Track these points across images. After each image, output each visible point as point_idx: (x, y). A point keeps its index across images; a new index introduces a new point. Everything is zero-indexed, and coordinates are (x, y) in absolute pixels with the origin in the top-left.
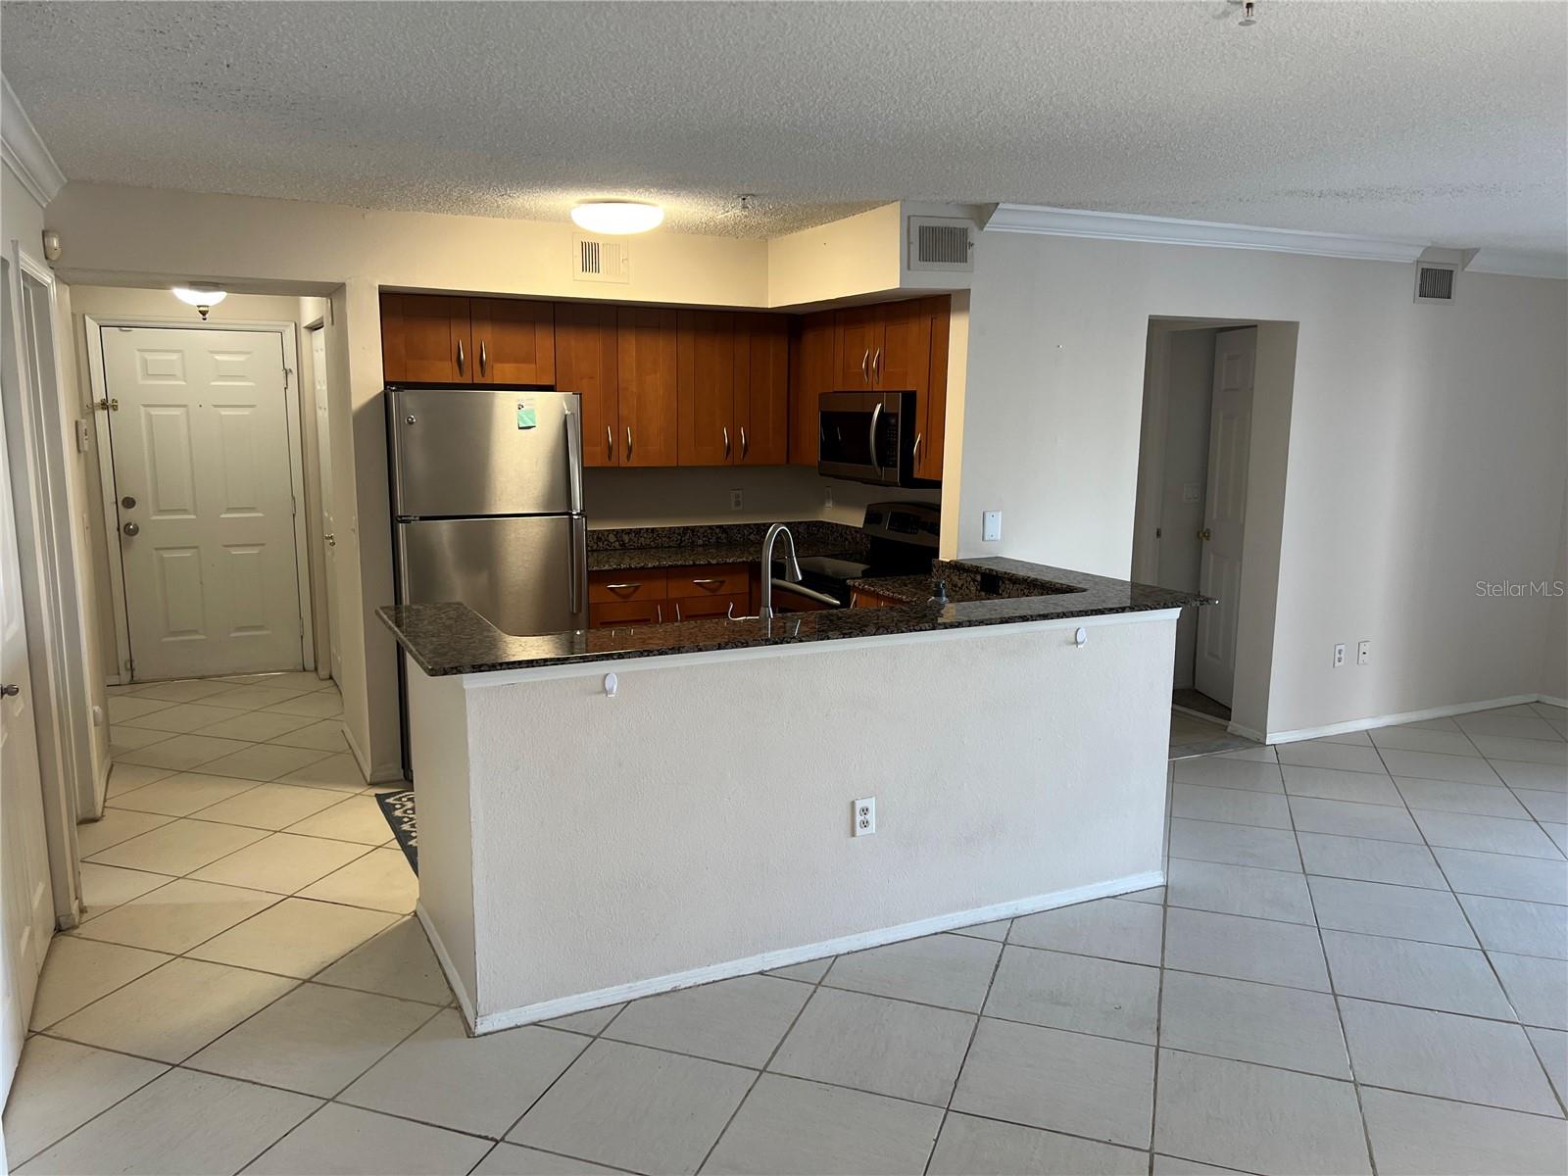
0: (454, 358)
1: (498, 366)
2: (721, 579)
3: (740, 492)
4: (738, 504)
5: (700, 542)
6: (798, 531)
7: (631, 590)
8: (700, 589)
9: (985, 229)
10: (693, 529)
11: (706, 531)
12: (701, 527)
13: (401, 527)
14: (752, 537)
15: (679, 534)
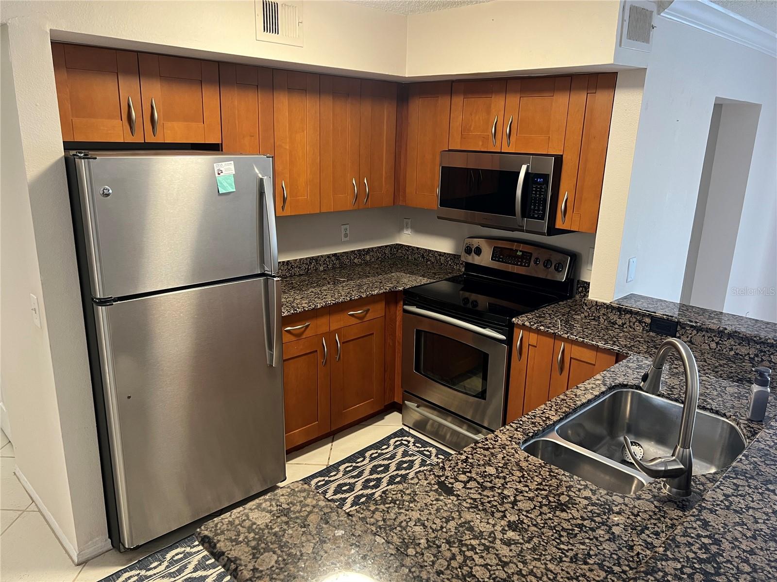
0: (125, 116)
1: (168, 124)
2: (366, 308)
3: (348, 226)
4: (346, 235)
5: (321, 268)
6: (385, 253)
7: (303, 329)
8: (353, 318)
9: (662, 14)
10: (316, 259)
11: (325, 260)
12: (322, 256)
13: (102, 311)
14: (356, 261)
15: (306, 264)
